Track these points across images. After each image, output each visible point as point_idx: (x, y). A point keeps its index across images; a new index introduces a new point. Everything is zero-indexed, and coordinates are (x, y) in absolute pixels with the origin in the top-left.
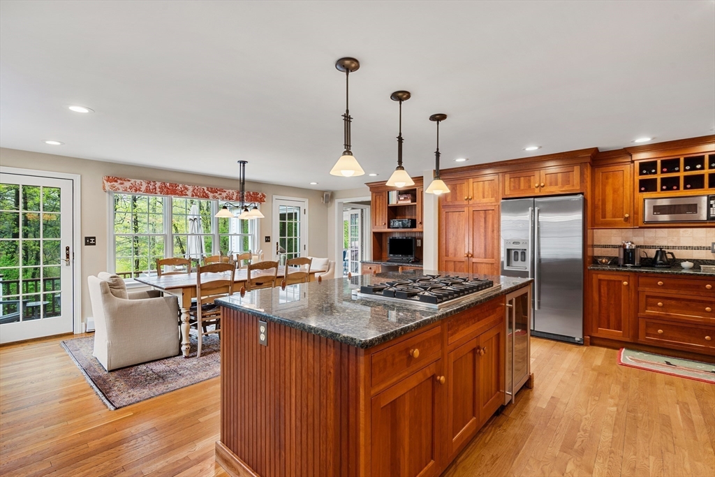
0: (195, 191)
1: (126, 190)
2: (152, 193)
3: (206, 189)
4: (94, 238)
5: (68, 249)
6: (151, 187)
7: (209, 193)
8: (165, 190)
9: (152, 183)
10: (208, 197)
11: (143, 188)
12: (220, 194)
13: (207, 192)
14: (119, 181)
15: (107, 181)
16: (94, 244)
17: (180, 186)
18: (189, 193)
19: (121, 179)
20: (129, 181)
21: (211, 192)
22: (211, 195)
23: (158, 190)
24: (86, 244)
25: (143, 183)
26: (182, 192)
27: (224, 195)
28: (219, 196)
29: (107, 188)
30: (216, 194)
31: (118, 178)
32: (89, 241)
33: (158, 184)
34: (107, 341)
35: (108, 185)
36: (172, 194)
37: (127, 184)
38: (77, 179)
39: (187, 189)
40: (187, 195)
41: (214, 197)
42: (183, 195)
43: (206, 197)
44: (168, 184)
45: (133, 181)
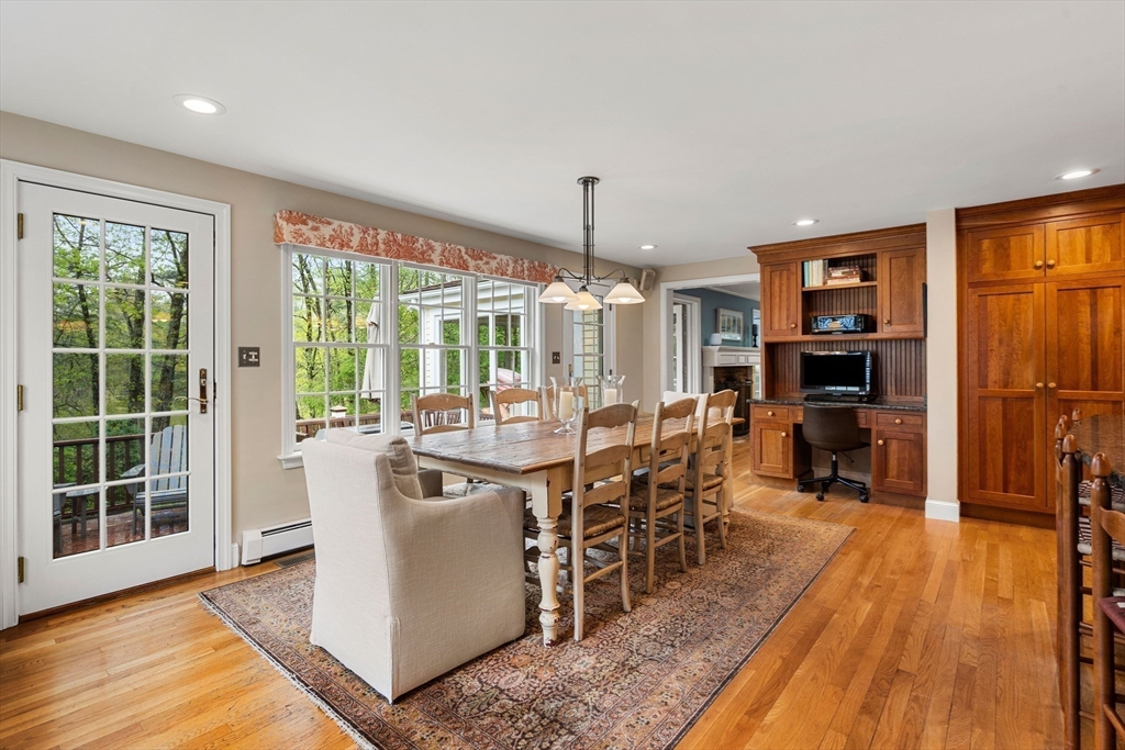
0: (446, 254)
1: (323, 244)
2: (370, 252)
3: (463, 250)
4: (257, 350)
5: (203, 374)
6: (369, 241)
7: (470, 259)
8: (395, 248)
9: (371, 232)
10: (467, 268)
11: (355, 242)
12: (487, 263)
13: (466, 257)
14: (311, 223)
15: (288, 220)
16: (257, 364)
17: (421, 240)
18: (436, 257)
19: (314, 219)
20: (329, 223)
21: (472, 257)
22: (472, 263)
23: (382, 246)
24: (243, 363)
25: (356, 231)
26: (423, 253)
27: (494, 264)
28: (484, 267)
29: (287, 236)
30: (479, 262)
31: (308, 216)
32: (247, 357)
33: (382, 235)
34: (389, 620)
35: (287, 230)
36: (405, 257)
37: (326, 231)
38: (224, 212)
39: (431, 248)
40: (431, 261)
41: (478, 268)
42: (424, 260)
43: (464, 266)
44: (399, 236)
45: (336, 223)
